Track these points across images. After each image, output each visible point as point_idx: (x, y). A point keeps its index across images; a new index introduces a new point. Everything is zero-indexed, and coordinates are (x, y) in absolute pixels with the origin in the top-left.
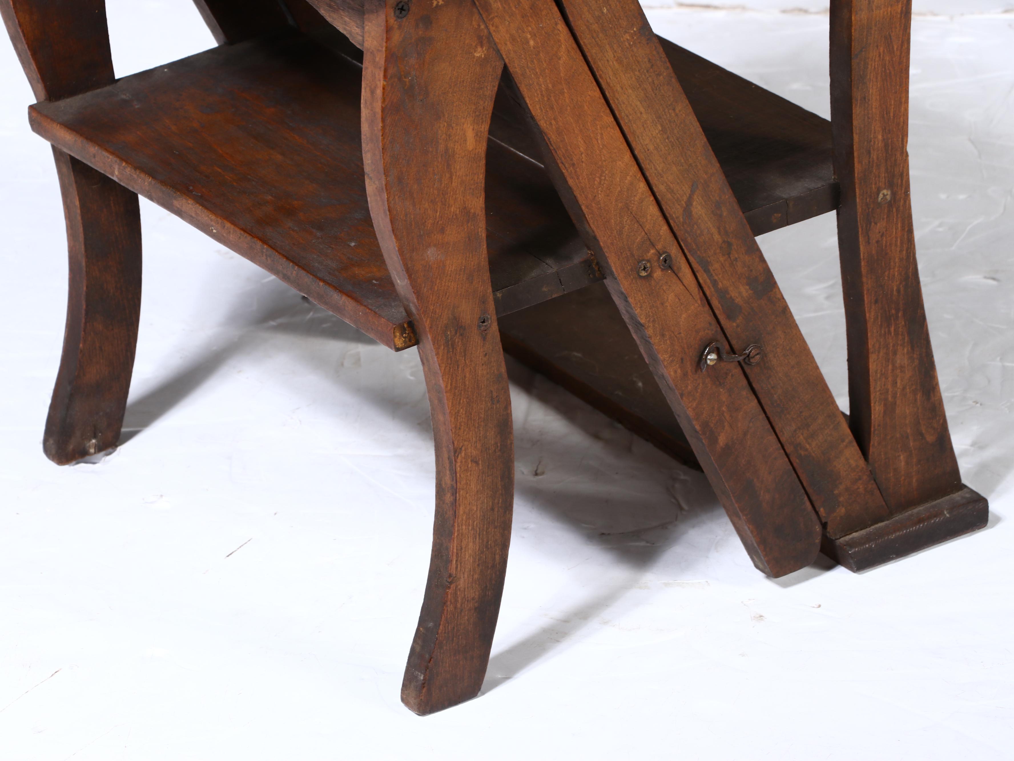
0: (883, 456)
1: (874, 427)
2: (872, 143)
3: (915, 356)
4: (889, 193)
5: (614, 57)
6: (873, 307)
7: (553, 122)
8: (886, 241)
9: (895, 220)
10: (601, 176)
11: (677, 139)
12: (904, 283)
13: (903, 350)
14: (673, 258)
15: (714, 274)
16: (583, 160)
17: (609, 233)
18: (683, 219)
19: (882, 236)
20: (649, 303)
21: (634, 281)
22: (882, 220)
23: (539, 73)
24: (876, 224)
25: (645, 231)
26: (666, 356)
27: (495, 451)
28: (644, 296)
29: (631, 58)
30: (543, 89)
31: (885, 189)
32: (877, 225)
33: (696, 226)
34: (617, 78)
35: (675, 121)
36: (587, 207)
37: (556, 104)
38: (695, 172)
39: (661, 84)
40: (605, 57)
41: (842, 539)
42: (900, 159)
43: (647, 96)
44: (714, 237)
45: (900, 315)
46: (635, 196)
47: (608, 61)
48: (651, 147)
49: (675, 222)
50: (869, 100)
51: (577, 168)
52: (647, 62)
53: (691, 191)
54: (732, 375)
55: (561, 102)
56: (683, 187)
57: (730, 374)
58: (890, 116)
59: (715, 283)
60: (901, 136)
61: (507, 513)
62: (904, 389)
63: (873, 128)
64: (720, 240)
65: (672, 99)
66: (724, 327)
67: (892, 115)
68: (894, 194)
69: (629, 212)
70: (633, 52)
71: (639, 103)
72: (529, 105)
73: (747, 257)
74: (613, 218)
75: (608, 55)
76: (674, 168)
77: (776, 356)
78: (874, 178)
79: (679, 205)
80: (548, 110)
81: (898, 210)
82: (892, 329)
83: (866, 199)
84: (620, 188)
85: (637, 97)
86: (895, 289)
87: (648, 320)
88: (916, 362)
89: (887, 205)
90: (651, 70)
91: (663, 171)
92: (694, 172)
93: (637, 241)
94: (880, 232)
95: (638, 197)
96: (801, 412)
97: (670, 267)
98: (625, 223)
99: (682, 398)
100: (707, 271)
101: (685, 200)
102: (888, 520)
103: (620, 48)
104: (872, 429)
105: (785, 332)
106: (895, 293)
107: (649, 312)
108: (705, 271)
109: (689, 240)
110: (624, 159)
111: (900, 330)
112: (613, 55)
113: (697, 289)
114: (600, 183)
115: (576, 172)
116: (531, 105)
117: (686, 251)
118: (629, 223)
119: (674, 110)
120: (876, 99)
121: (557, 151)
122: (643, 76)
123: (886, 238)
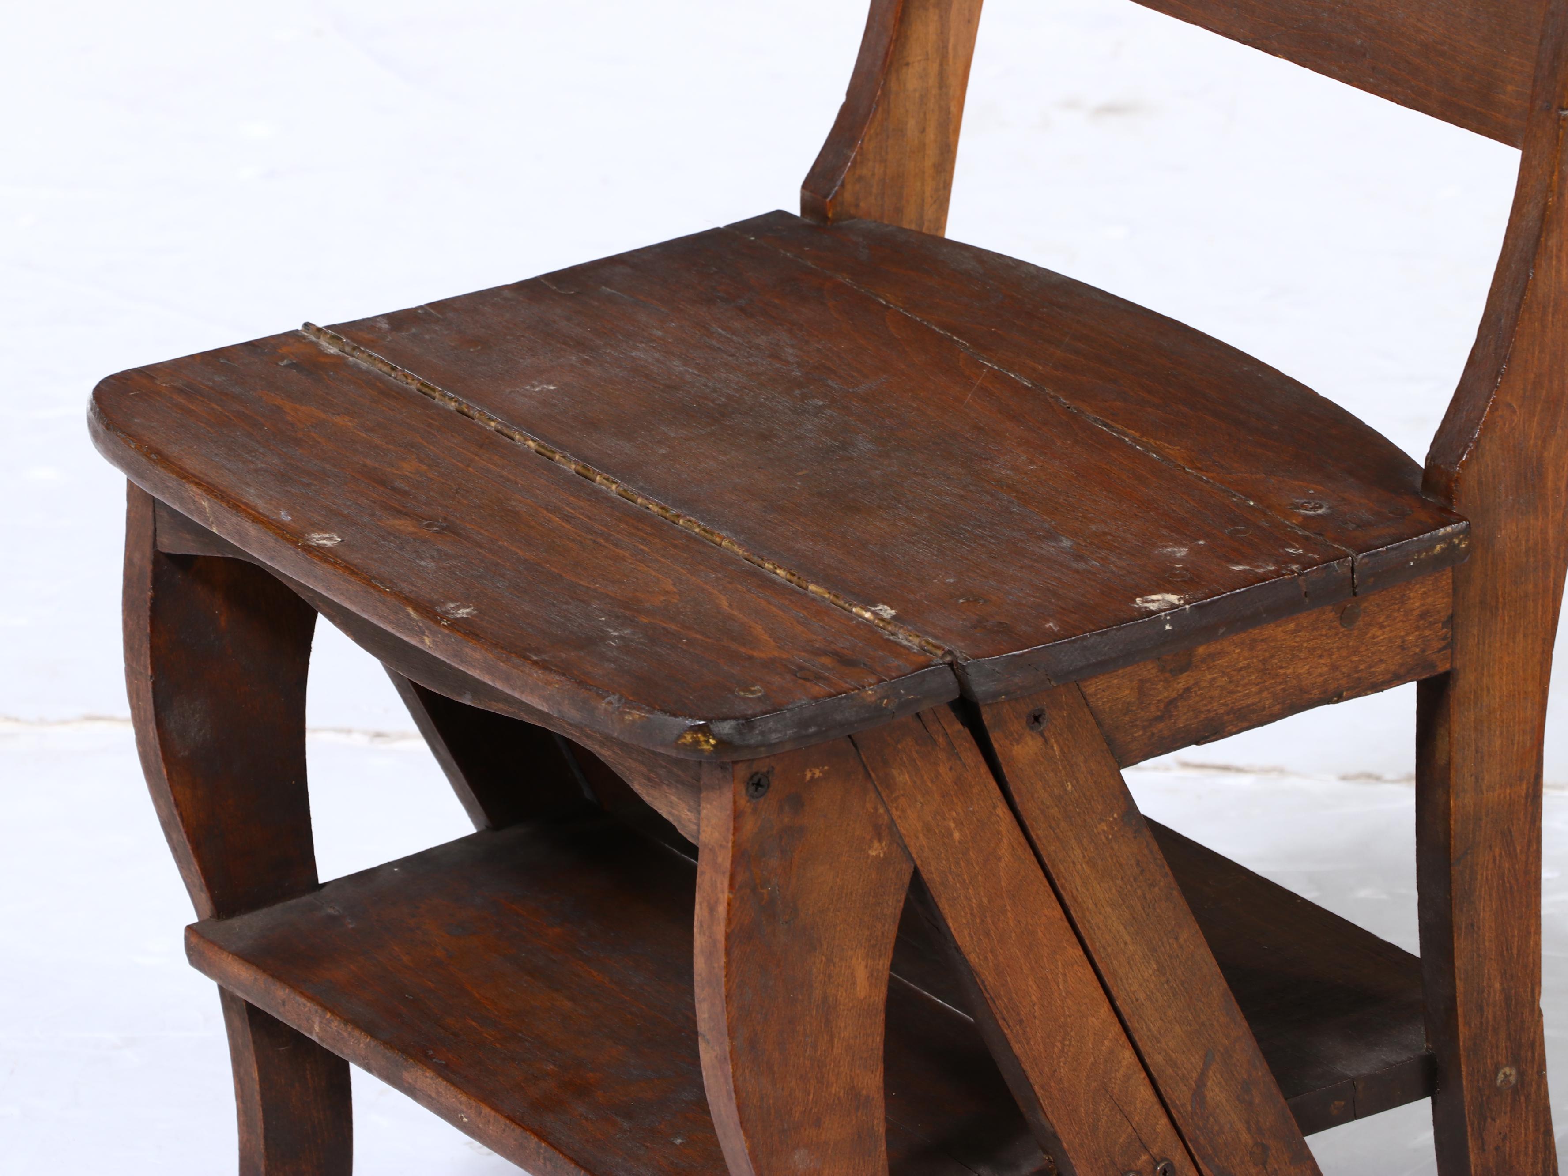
2: (1485, 995)
4: (1514, 1072)
5: (1084, 857)
7: (990, 956)
8: (1510, 1148)
9: (1524, 1115)
10: (1064, 1039)
11: (1181, 984)
14: (1176, 1168)
16: (1036, 1014)
17: (1077, 1129)
18: (1192, 1107)
19: (1504, 1139)
22: (1503, 1114)
23: (967, 881)
24: (1494, 1120)
25: (1133, 1125)
29: (1109, 860)
30: (974, 905)
31: (1506, 1065)
32: (1495, 1122)
33: (1211, 1119)
34: (1088, 890)
35: (1178, 956)
36: (1042, 1087)
37: (993, 927)
38: (1210, 1036)
39: (1157, 899)
40: (1070, 857)
42: (1530, 1020)
43: (1134, 918)
44: (1240, 1136)
46: (1116, 1071)
47: (1074, 863)
48: (1142, 996)
49: (1179, 1112)
50: (1479, 928)
51: (1026, 1027)
52: (1135, 866)
53: (1204, 1064)
55: (1001, 926)
56: (1192, 1059)
58: (1512, 953)
60: (1530, 986)
63: (1486, 971)
64: (1250, 1142)
65: (1174, 922)
67: (1515, 951)
68: (1521, 1074)
69: (1108, 1096)
70: (1113, 850)
71: (1121, 928)
72: (953, 930)
73: (1292, 1168)
74: (1083, 1105)
75: (1075, 855)
76: (1177, 1029)
78: (1489, 1049)
79: (1185, 1085)
80: (981, 937)
81: (1527, 1099)
83: (1478, 1081)
84: (1094, 1058)
85: (1119, 918)
89: (1510, 1091)
90: (1141, 877)
91: (1160, 1033)
92: (1209, 1035)
93: (1121, 1141)
94: (1500, 1133)
95: (1121, 1072)
98: (1101, 1112)
101: (1194, 1079)
103: (1093, 844)
109: (1202, 1140)
110: (1100, 1014)
112: (1081, 856)
114: (1062, 1051)
115: (1025, 1032)
116: (955, 930)
117: (1196, 1157)
118: (1109, 1113)
119: (1176, 939)
120: (1491, 927)
121: (996, 1000)
122: (1129, 887)
123: (1510, 1143)
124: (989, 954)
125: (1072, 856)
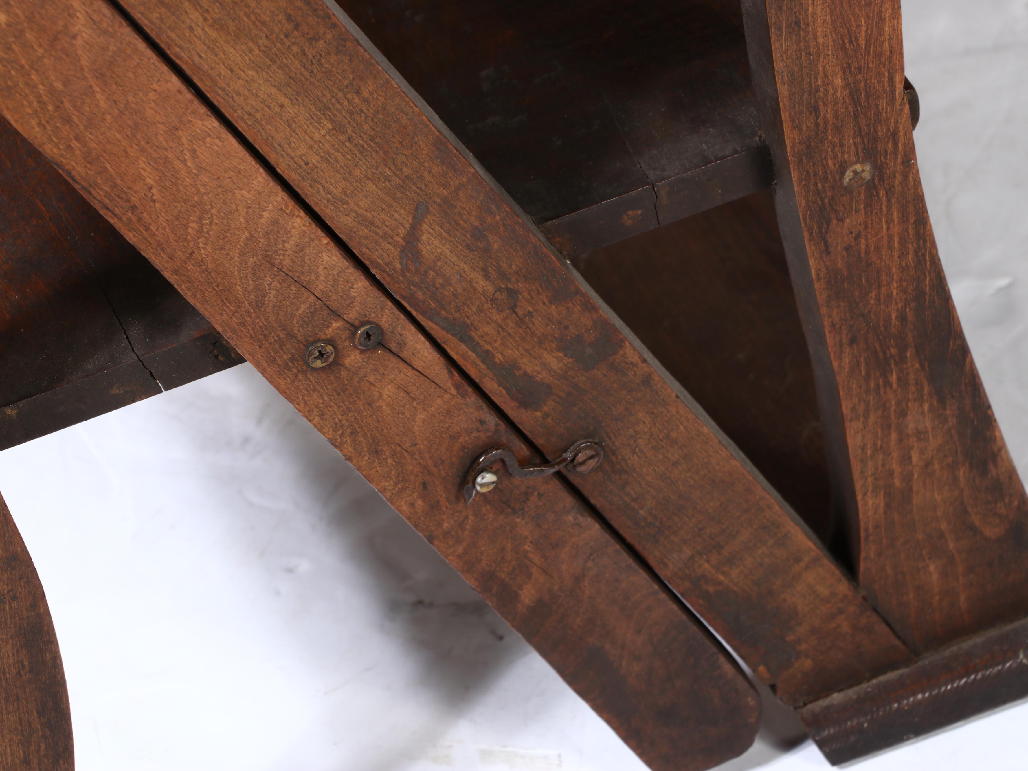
0: (889, 572)
1: (866, 530)
2: (821, 94)
3: (948, 412)
4: (867, 168)
5: (205, 20)
6: (847, 350)
7: (75, 144)
8: (867, 245)
9: (884, 208)
10: (201, 218)
11: (371, 140)
12: (913, 305)
13: (921, 406)
14: (385, 329)
15: (482, 343)
16: (154, 197)
17: (232, 308)
18: (401, 264)
19: (858, 236)
20: (339, 407)
21: (300, 377)
22: (854, 212)
23: (27, 67)
24: (842, 220)
25: (316, 294)
26: (387, 484)
27: (19, 673)
28: (326, 398)
29: (245, 19)
30: (41, 92)
31: (856, 162)
32: (843, 222)
33: (432, 273)
34: (216, 55)
35: (362, 111)
36: (176, 272)
37: (75, 112)
38: (420, 188)
39: (323, 54)
40: (183, 22)
41: (809, 707)
42: (889, 110)
43: (290, 78)
44: (475, 285)
45: (908, 354)
46: (284, 242)
47: (191, 28)
48: (314, 159)
49: (384, 271)
50: (807, 25)
51: (142, 213)
52: (284, 21)
53: (414, 218)
54: (539, 494)
55: (88, 109)
56: (396, 215)
57: (536, 493)
58: (858, 44)
59: (486, 357)
60: (886, 74)
61: (61, 762)
62: (928, 464)
63: (821, 69)
64: (490, 289)
65: (351, 76)
66: (516, 421)
67: (862, 42)
68: (879, 169)
69: (276, 269)
70: (249, 7)
71: (274, 91)
72: (13, 122)
73: (554, 307)
74: (239, 283)
75: (192, 20)
76: (371, 187)
77: (637, 450)
78: (830, 150)
79: (389, 243)
80: (58, 125)
81: (889, 192)
82: (894, 378)
83: (816, 184)
84: (250, 232)
85: (268, 81)
86: (894, 316)
87: (340, 432)
88: (952, 422)
89: (864, 188)
90: (296, 32)
91: (346, 195)
92: (417, 187)
93: (300, 312)
94: (851, 233)
95: (292, 242)
96: (701, 529)
97: (382, 345)
98: (267, 287)
99: (431, 542)
100: (466, 339)
101: (402, 235)
102: (907, 666)
103: (218, 4)
104: (862, 534)
105: (653, 413)
106: (894, 321)
107: (340, 421)
108: (462, 340)
109: (420, 295)
110: (253, 186)
111: (912, 376)
112: (201, 19)
113: (445, 371)
114: (200, 231)
115: (140, 220)
116: (16, 121)
117: (414, 313)
118: (278, 285)
119: (358, 92)
120: (824, 21)
121: (91, 189)
122: (278, 45)
123: (867, 239)
124: (74, 142)
125: (188, 21)
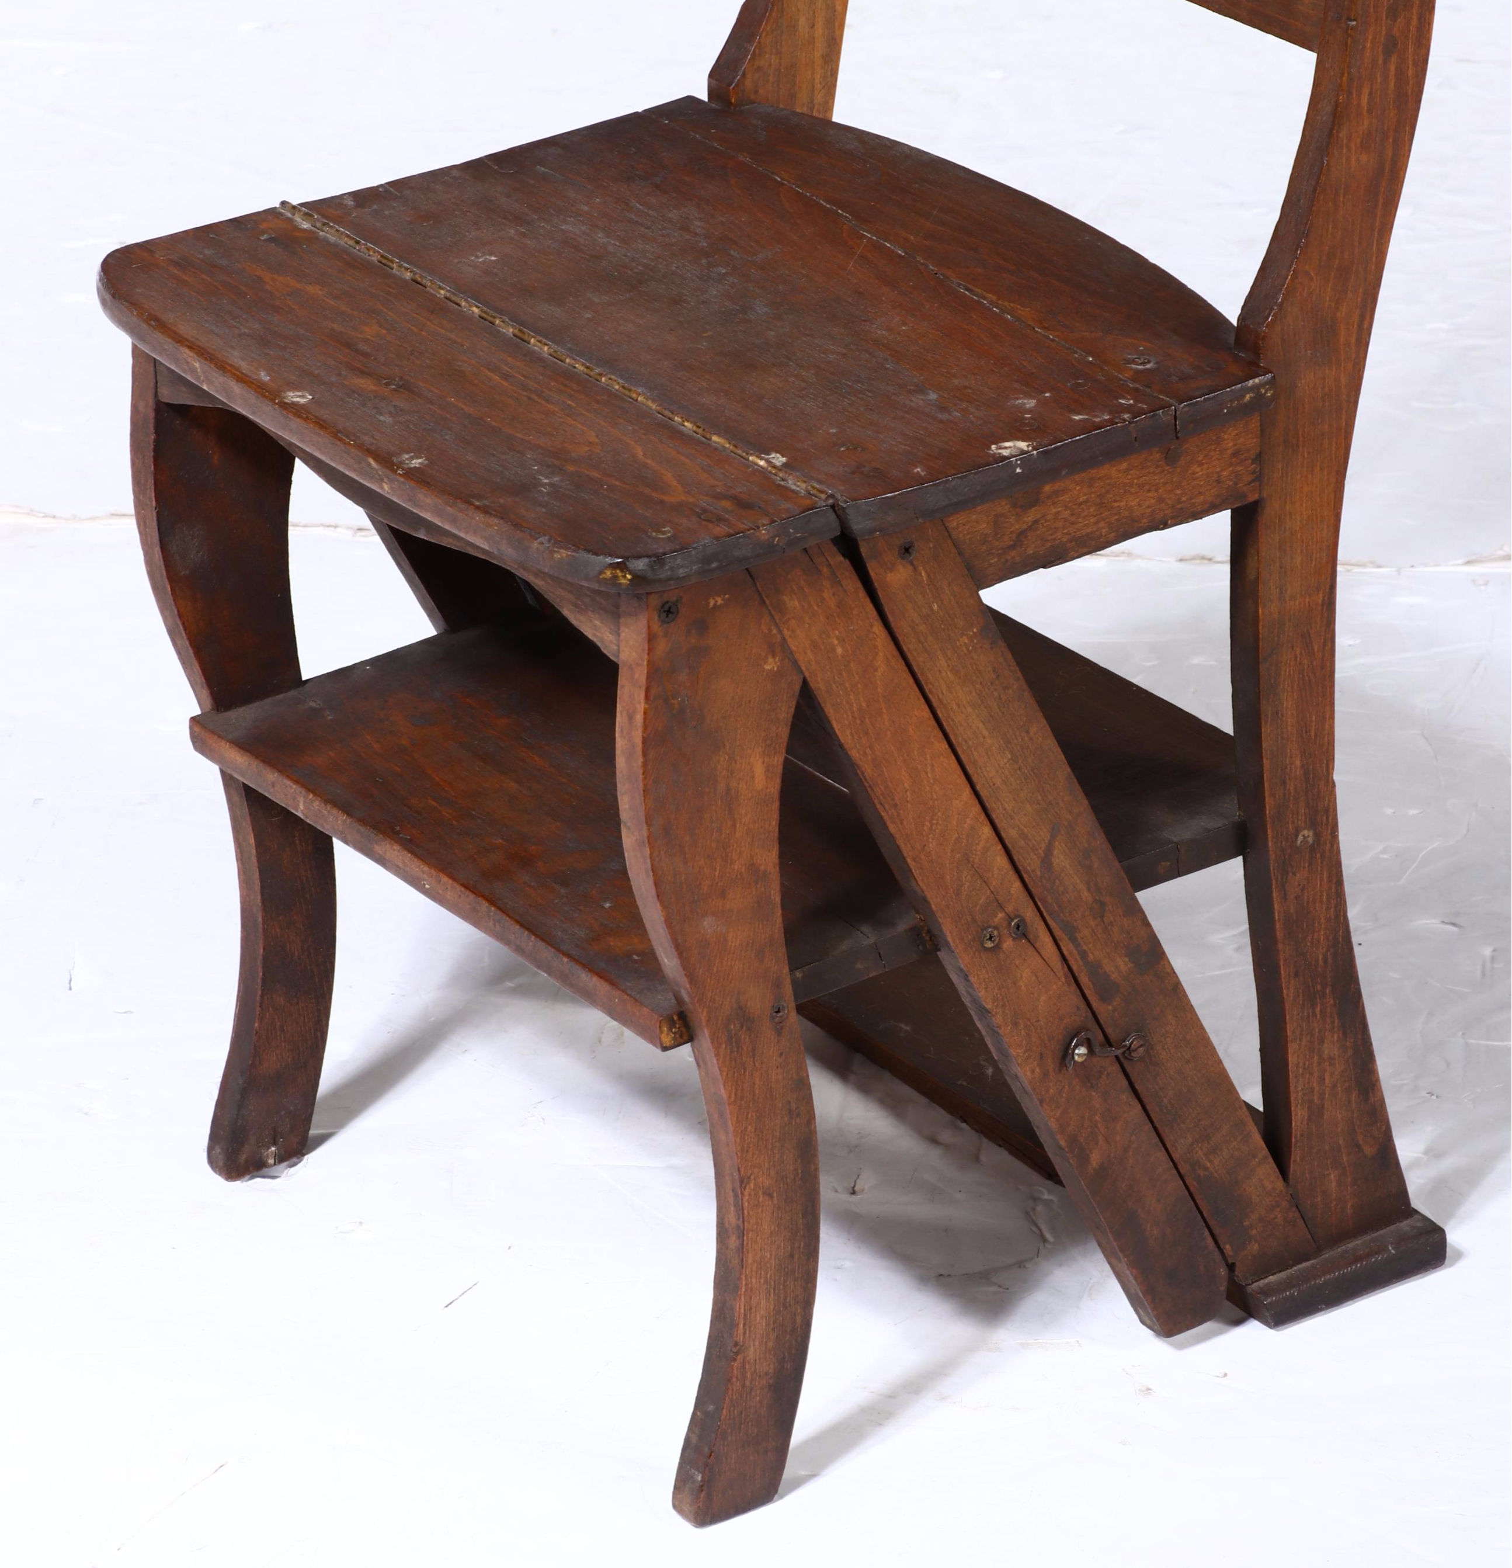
0: (1307, 1175)
1: (1296, 1138)
2: (1288, 771)
3: (1348, 1044)
4: (1311, 834)
5: (948, 665)
6: (1292, 982)
7: (868, 751)
8: (1308, 897)
9: (1319, 869)
10: (932, 819)
11: (1032, 770)
12: (1332, 950)
13: (1333, 1036)
14: (1028, 923)
15: (1082, 943)
16: (908, 799)
17: (943, 893)
18: (1041, 872)
19: (1303, 890)
20: (997, 983)
21: (977, 954)
22: (1302, 869)
23: (849, 689)
24: (1294, 874)
25: (991, 889)
26: (1020, 1051)
27: (794, 1179)
28: (990, 974)
29: (970, 668)
30: (855, 709)
31: (1305, 829)
32: (1296, 875)
33: (1057, 882)
34: (952, 693)
35: (1028, 746)
36: (914, 859)
37: (871, 727)
38: (1056, 813)
39: (1011, 700)
40: (936, 666)
41: (1255, 1284)
42: (1325, 790)
43: (991, 716)
44: (1082, 895)
45: (1327, 991)
47: (940, 671)
48: (998, 782)
49: (1030, 877)
50: (1283, 716)
51: (900, 810)
52: (991, 672)
53: (1051, 836)
54: (1108, 1074)
55: (878, 725)
56: (1041, 832)
57: (1106, 1073)
58: (1310, 735)
59: (1083, 955)
60: (1325, 761)
61: (811, 1260)
62: (1334, 1086)
63: (1289, 751)
64: (1090, 899)
65: (1025, 719)
66: (1097, 1012)
67: (1313, 734)
68: (1317, 836)
69: (970, 865)
70: (973, 659)
71: (981, 725)
72: (837, 730)
73: (1125, 920)
74: (949, 874)
75: (940, 664)
76: (1029, 807)
77: (1166, 1047)
78: (1291, 816)
79: (1035, 854)
80: (861, 735)
81: (1322, 856)
82: (1318, 1009)
83: (1281, 842)
84: (958, 834)
85: (978, 717)
86: (1320, 958)
87: (996, 1004)
88: (1350, 1052)
89: (1308, 850)
90: (997, 681)
93: (981, 902)
94: (1300, 885)
95: (981, 845)
96: (1199, 1121)
97: (1025, 936)
98: (964, 879)
99: (1042, 1106)
100: (1073, 939)
101: (1043, 849)
102: (1315, 1259)
103: (956, 655)
104: (1293, 1140)
105: (1177, 1017)
106: (1321, 963)
107: (997, 994)
108: (1070, 939)
109: (1049, 899)
110: (963, 797)
111: (1328, 1010)
112: (946, 665)
113: (1060, 963)
114: (931, 829)
115: (899, 815)
116: (839, 730)
117: (1045, 914)
118: (970, 879)
119: (1027, 732)
120: (1293, 714)
121: (874, 788)
122: (987, 690)
123: (1308, 892)
124: (868, 749)
125: (938, 665)
